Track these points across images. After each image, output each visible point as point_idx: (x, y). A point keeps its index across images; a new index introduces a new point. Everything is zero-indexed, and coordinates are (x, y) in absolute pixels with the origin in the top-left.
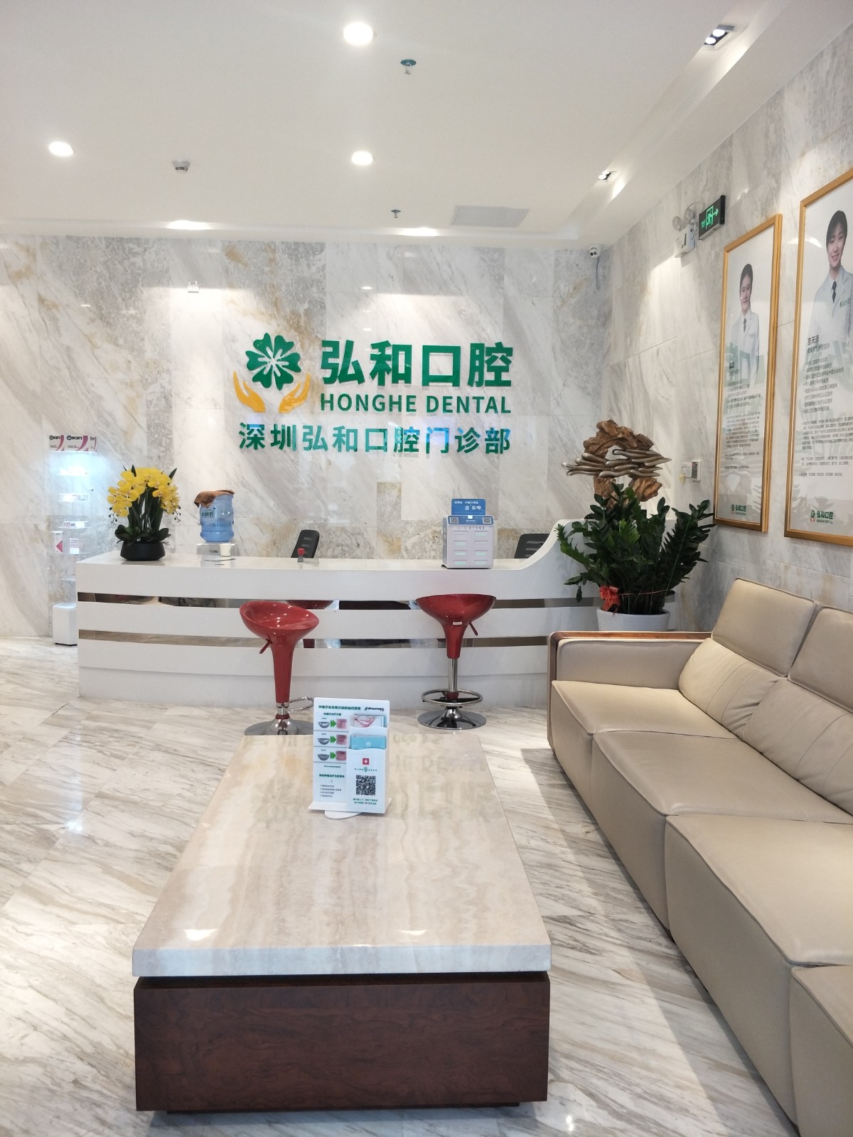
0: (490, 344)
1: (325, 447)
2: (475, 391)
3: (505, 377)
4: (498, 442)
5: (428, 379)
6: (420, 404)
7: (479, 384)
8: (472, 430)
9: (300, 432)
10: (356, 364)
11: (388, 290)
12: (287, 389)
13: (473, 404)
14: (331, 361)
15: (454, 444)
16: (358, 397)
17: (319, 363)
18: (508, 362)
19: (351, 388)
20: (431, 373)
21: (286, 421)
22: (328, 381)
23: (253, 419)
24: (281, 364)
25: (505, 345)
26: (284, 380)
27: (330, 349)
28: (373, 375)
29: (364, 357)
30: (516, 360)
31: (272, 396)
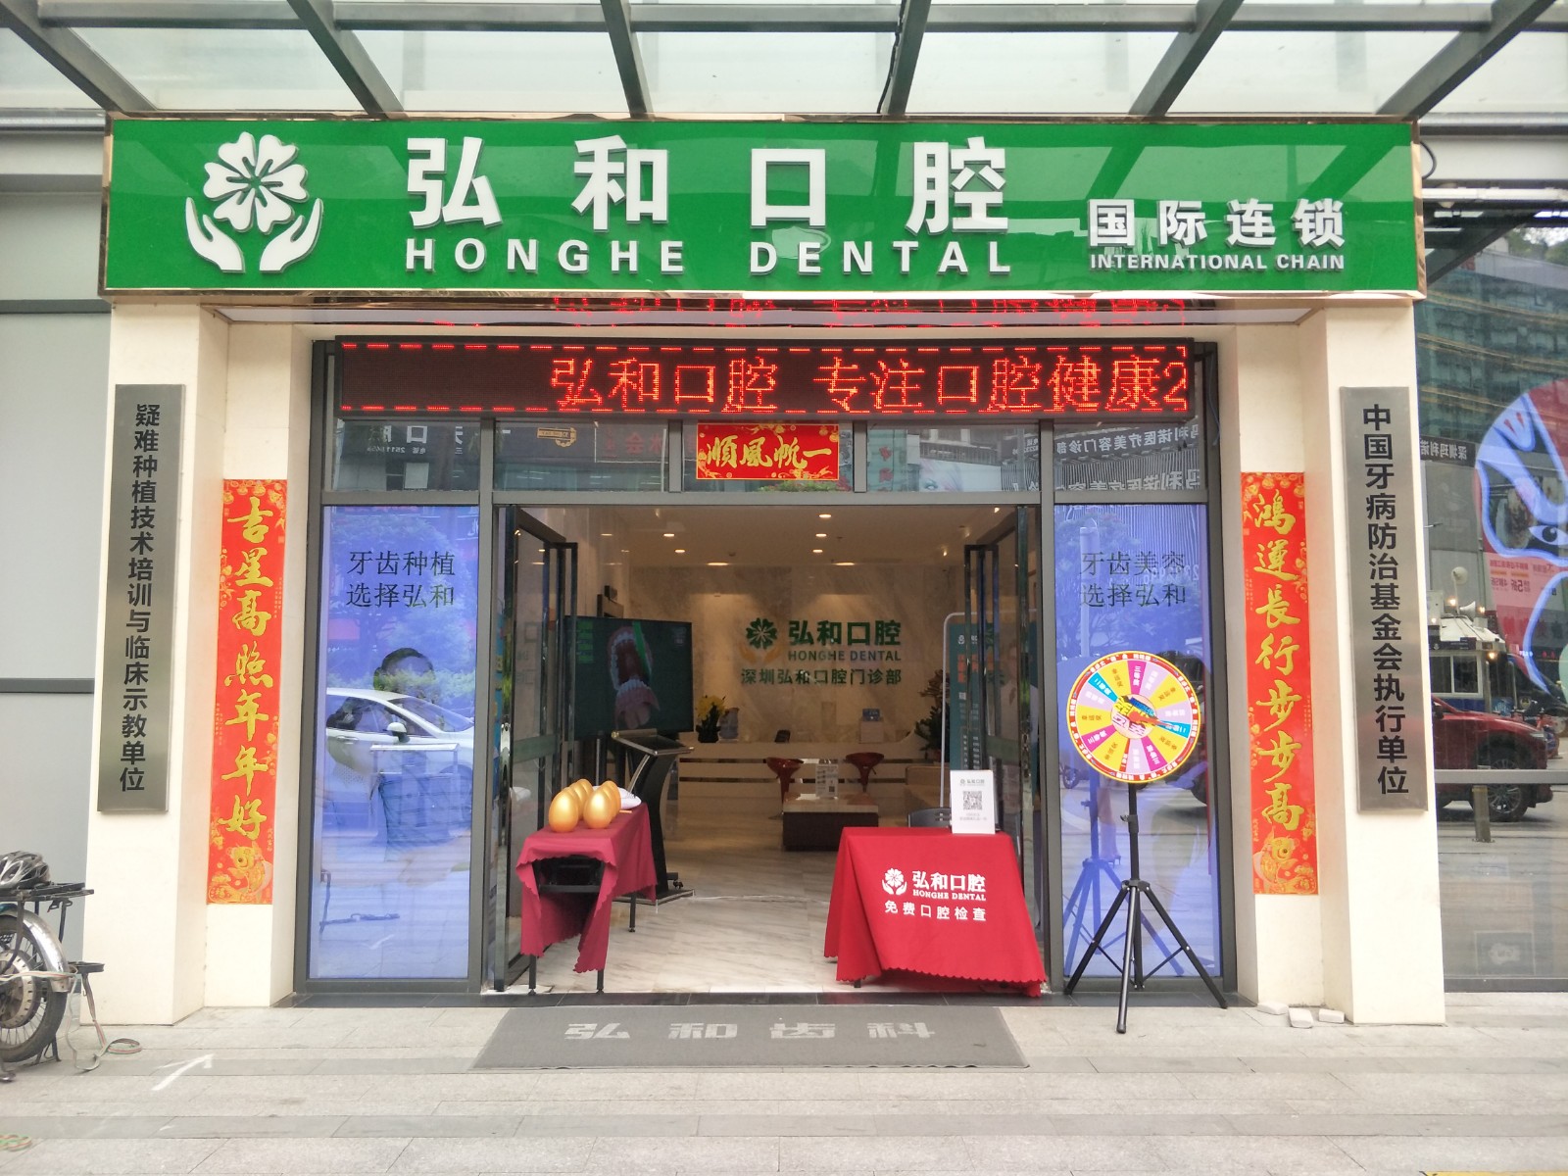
0: (887, 621)
1: (791, 681)
2: (879, 648)
3: (896, 639)
4: (894, 677)
5: (851, 641)
6: (847, 656)
7: (882, 644)
8: (878, 670)
9: (776, 673)
10: (809, 634)
11: (828, 593)
12: (770, 649)
13: (878, 655)
14: (794, 632)
15: (867, 679)
16: (810, 652)
17: (788, 633)
18: (898, 631)
19: (807, 648)
20: (853, 638)
21: (769, 667)
22: (793, 644)
23: (748, 666)
24: (766, 635)
25: (897, 621)
26: (768, 643)
27: (794, 626)
28: (819, 640)
29: (813, 629)
30: (903, 630)
31: (760, 653)
